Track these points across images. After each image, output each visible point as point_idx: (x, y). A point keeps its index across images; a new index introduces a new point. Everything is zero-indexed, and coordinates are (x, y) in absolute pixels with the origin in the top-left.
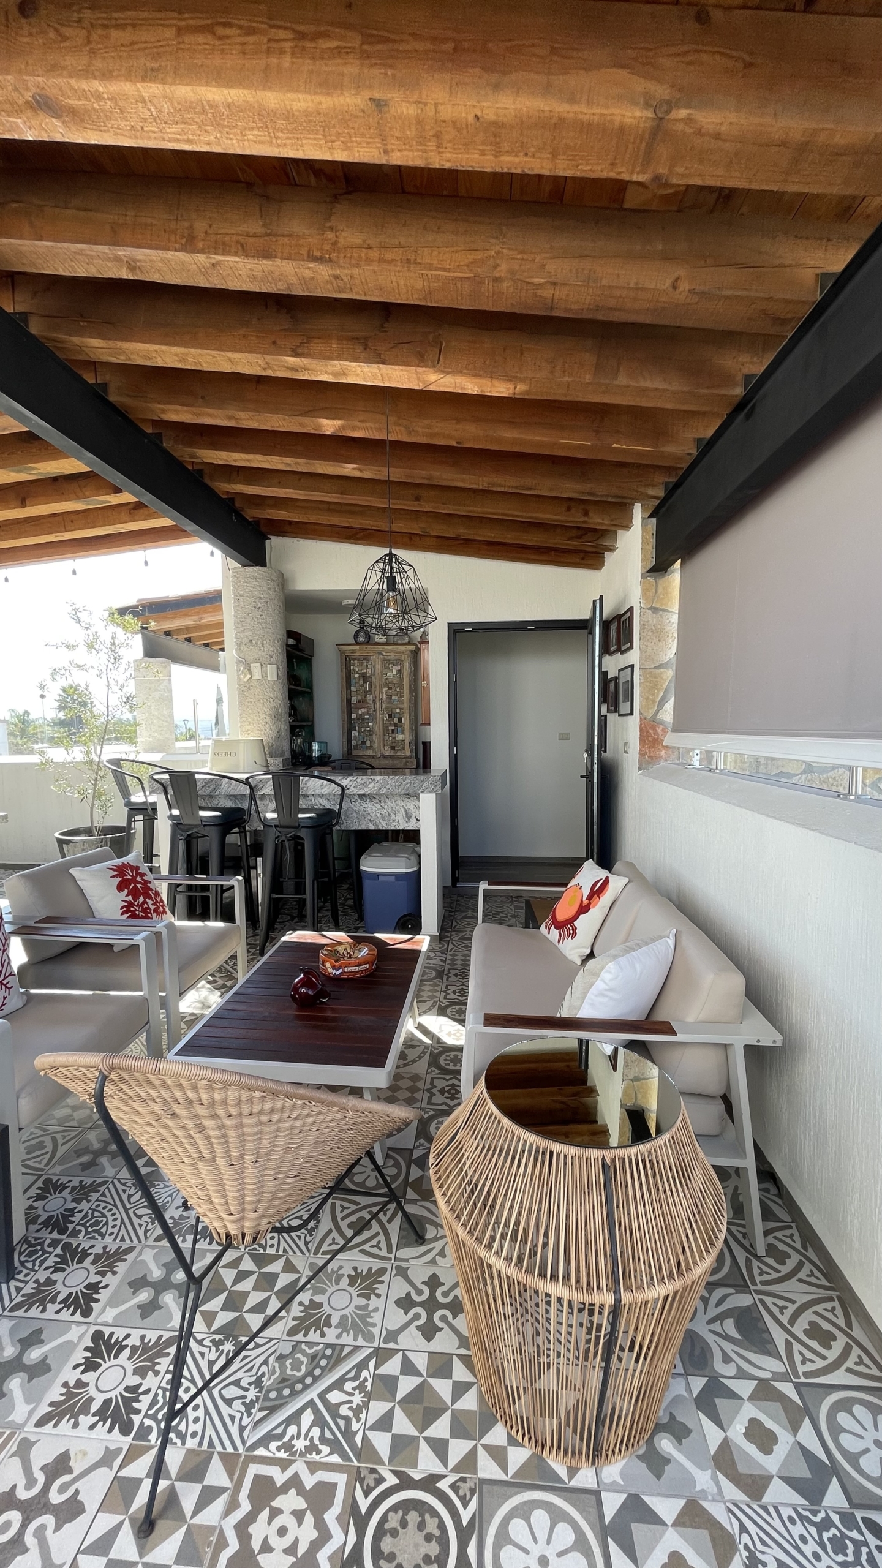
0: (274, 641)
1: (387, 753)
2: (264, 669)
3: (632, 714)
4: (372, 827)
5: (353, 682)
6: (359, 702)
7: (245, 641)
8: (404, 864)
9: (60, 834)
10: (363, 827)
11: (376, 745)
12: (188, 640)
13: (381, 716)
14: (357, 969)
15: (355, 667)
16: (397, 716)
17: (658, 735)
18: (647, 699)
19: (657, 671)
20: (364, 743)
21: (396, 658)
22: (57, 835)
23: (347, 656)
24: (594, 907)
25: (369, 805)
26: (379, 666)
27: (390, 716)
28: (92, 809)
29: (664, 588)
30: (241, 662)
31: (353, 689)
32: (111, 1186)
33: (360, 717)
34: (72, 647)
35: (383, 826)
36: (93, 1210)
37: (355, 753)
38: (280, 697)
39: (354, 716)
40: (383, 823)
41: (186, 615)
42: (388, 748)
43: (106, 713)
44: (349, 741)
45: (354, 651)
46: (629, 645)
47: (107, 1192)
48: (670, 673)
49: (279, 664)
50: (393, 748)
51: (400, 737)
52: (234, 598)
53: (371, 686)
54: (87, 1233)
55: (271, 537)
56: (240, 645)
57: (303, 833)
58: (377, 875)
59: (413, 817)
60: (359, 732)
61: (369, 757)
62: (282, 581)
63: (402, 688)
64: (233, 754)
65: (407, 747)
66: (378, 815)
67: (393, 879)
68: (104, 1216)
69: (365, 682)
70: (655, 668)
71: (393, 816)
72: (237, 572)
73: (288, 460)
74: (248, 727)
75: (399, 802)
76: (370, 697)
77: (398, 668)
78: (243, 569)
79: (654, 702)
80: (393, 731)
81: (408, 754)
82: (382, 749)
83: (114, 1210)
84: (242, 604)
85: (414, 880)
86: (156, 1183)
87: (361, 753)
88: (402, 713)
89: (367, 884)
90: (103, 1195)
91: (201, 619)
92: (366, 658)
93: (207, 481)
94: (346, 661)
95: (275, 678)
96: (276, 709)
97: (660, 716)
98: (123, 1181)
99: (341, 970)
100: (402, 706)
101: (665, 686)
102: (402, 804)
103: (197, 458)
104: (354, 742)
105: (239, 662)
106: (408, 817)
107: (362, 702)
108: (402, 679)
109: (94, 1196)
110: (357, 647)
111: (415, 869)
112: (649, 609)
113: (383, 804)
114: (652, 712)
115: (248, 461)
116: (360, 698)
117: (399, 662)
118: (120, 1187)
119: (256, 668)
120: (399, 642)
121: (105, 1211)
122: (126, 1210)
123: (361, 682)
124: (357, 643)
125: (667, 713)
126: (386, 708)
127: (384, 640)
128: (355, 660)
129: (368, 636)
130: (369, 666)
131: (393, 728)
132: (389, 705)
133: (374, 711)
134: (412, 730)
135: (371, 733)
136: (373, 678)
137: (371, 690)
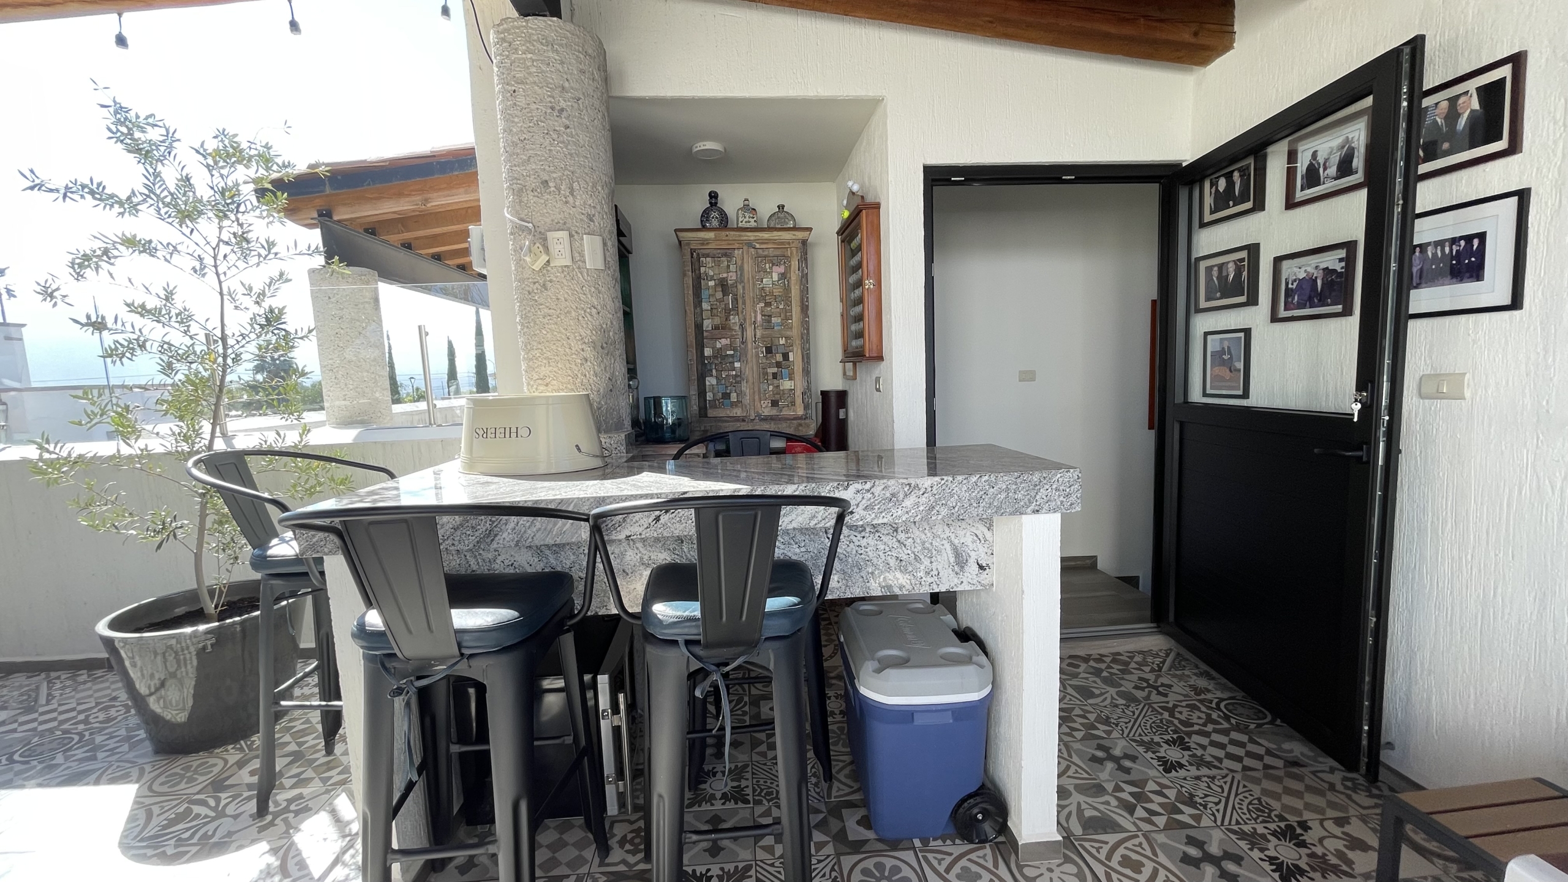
0: (594, 186)
1: (767, 412)
2: (576, 245)
3: (1516, 302)
5: (705, 294)
6: (716, 328)
7: (532, 183)
9: (114, 625)
11: (747, 400)
13: (755, 352)
15: (708, 268)
16: (781, 350)
20: (726, 396)
21: (778, 252)
22: (102, 628)
23: (695, 250)
26: (748, 267)
27: (769, 350)
28: (198, 557)
30: (522, 229)
31: (705, 306)
33: (719, 354)
37: (711, 413)
38: (610, 305)
39: (708, 352)
40: (903, 579)
42: (766, 403)
44: (702, 393)
45: (705, 242)
49: (606, 235)
50: (775, 403)
51: (787, 385)
52: (504, 91)
53: (735, 300)
56: (519, 192)
59: (973, 562)
60: (719, 378)
61: (737, 419)
63: (788, 303)
64: (523, 432)
65: (799, 400)
66: (892, 562)
67: (940, 718)
69: (725, 293)
71: (926, 562)
72: (507, 30)
74: (545, 371)
76: (734, 319)
77: (782, 269)
80: (775, 376)
81: (800, 412)
84: (522, 101)
88: (789, 346)
89: (883, 736)
92: (727, 254)
94: (692, 259)
95: (600, 265)
96: (602, 330)
100: (789, 333)
102: (943, 536)
104: (709, 396)
105: (518, 230)
106: (960, 561)
107: (722, 328)
108: (787, 289)
110: (710, 235)
111: (985, 693)
113: (902, 536)
116: (717, 321)
117: (781, 259)
119: (559, 240)
120: (779, 227)
123: (719, 295)
124: (704, 228)
126: (763, 337)
127: (753, 224)
128: (707, 256)
129: (724, 218)
130: (732, 268)
131: (775, 370)
132: (767, 332)
133: (743, 343)
134: (807, 372)
135: (739, 378)
136: (740, 287)
137: (735, 307)
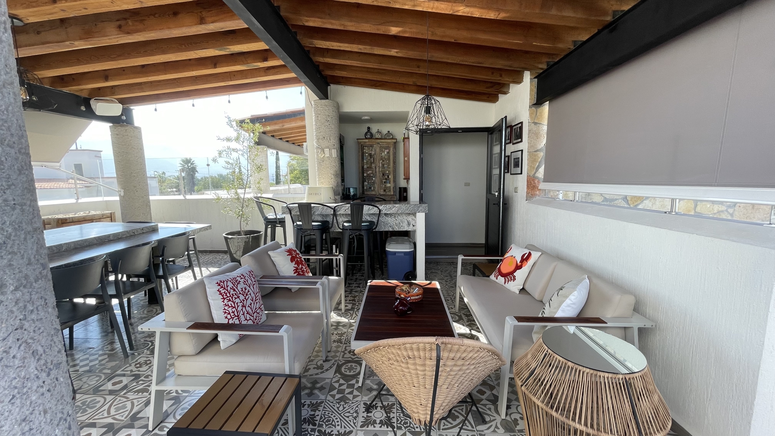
0: (335, 137)
1: (382, 193)
2: (331, 152)
3: (521, 173)
4: (391, 230)
5: (365, 157)
6: (368, 168)
7: (321, 137)
8: (408, 247)
9: (226, 234)
10: (387, 230)
11: (376, 189)
12: (273, 136)
13: (379, 175)
14: (417, 297)
15: (366, 150)
16: (387, 175)
17: (535, 184)
18: (531, 166)
19: (536, 153)
20: (370, 188)
21: (387, 146)
22: (224, 235)
23: (361, 145)
24: (524, 266)
25: (390, 219)
26: (378, 150)
27: (383, 175)
28: (240, 222)
29: (540, 113)
30: (319, 148)
31: (365, 161)
32: (326, 403)
33: (368, 175)
34: (228, 140)
35: (397, 229)
36: (324, 415)
37: (366, 193)
38: (338, 165)
39: (365, 175)
40: (396, 227)
41: (276, 124)
42: (382, 190)
43: (247, 173)
44: (363, 187)
45: (365, 142)
46: (520, 140)
47: (325, 406)
48: (542, 154)
49: (337, 149)
50: (385, 191)
51: (388, 185)
53: (374, 160)
54: (326, 425)
55: (331, 84)
56: (318, 139)
57: (363, 233)
58: (395, 253)
59: (411, 224)
60: (368, 183)
61: (373, 195)
62: (338, 107)
63: (389, 161)
64: (319, 194)
65: (392, 190)
66: (394, 224)
67: (403, 254)
68: (330, 417)
69: (371, 158)
70: (535, 151)
71: (402, 224)
72: (316, 103)
73: (360, 47)
74: (322, 181)
75: (404, 217)
76: (373, 165)
77: (388, 151)
78: (320, 101)
79: (534, 168)
81: (392, 193)
82: (379, 190)
83: (334, 414)
84: (320, 119)
85: (413, 255)
86: (348, 401)
87: (369, 193)
88: (389, 173)
89: (390, 258)
90: (324, 407)
91: (283, 126)
92: (372, 146)
93: (311, 56)
94: (361, 147)
95: (335, 156)
96: (337, 172)
97: (537, 175)
98: (331, 401)
99: (409, 298)
100: (389, 170)
101: (539, 160)
102: (405, 218)
103: (313, 44)
104: (365, 188)
105: (317, 148)
106: (409, 224)
107: (370, 168)
108: (389, 157)
109: (321, 408)
110: (367, 140)
111: (413, 250)
112: (533, 123)
113: (396, 218)
114: (533, 173)
115: (340, 46)
116: (368, 166)
117: (388, 148)
118: (331, 404)
119: (327, 151)
120: (388, 138)
121: (330, 415)
122: (340, 414)
123: (369, 158)
124: (366, 138)
125: (541, 173)
126: (382, 171)
127: (380, 137)
128: (366, 147)
129: (372, 135)
130: (373, 150)
131: (385, 181)
132: (383, 169)
133: (375, 172)
134: (395, 181)
135: (374, 183)
136: (375, 156)
137: (374, 162)
